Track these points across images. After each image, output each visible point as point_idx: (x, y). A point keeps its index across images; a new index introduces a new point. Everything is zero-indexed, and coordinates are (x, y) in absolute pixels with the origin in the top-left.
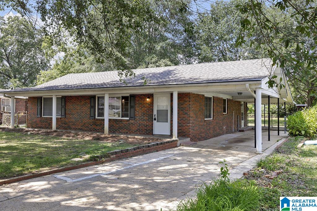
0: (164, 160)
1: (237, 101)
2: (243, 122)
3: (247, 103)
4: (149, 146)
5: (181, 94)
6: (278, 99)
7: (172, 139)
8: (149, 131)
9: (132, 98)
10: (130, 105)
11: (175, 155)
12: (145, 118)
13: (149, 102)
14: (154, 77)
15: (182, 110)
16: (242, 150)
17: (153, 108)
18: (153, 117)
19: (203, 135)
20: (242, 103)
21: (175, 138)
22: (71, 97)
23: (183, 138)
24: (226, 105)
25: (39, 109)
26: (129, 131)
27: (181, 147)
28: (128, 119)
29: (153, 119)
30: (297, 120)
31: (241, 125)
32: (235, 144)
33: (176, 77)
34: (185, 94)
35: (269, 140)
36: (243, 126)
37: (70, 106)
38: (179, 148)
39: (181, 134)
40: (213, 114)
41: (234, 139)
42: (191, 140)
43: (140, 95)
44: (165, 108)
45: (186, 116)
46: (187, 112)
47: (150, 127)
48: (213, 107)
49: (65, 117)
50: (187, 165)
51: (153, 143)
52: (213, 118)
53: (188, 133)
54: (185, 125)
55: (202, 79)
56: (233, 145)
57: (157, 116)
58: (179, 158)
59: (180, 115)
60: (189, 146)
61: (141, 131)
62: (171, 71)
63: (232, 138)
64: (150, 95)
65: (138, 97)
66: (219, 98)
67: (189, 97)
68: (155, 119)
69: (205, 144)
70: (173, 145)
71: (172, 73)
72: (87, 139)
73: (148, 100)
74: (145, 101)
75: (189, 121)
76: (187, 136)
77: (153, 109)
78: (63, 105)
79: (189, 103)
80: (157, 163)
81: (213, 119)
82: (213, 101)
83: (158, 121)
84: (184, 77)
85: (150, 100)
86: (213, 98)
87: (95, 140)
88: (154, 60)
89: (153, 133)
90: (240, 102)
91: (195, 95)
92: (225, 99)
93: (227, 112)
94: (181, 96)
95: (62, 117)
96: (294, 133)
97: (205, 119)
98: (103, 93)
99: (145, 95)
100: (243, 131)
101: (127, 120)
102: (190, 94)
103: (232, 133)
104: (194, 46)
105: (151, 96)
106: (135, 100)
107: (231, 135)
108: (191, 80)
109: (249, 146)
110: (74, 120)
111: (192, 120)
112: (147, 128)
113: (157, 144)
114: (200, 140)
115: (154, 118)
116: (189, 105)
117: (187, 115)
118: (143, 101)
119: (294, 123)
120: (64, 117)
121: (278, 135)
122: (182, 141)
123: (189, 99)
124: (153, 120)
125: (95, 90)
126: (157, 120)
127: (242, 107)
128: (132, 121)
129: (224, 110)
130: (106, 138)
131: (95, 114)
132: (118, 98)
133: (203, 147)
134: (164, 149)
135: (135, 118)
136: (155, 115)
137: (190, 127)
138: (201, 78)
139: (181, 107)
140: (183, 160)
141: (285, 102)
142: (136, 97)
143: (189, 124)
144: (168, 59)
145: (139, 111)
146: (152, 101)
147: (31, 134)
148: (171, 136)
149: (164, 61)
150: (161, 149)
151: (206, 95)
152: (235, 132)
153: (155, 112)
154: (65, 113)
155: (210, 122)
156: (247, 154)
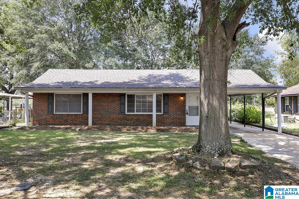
8: (182, 123)
9: (166, 97)
10: (164, 102)
12: (179, 113)
13: (183, 100)
18: (185, 112)
25: (50, 106)
26: (163, 124)
28: (162, 114)
57: (189, 111)
64: (183, 95)
65: (172, 96)
68: (187, 114)
73: (181, 98)
77: (185, 105)
89: (185, 124)
95: (85, 113)
118: (177, 99)
126: (189, 114)
128: (165, 116)
135: (169, 113)
142: (169, 96)
153: (187, 108)
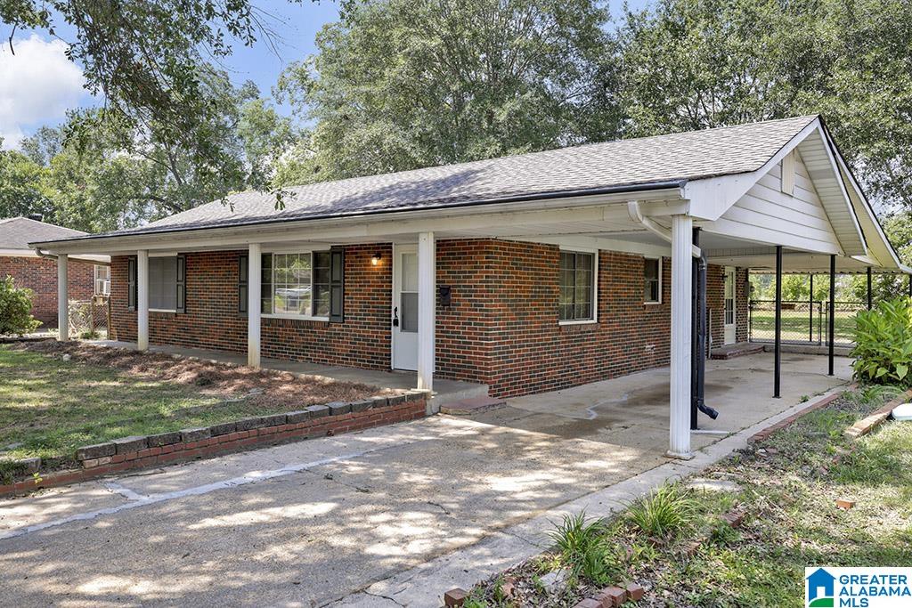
2: (730, 328)
3: (747, 270)
5: (465, 244)
6: (833, 257)
8: (378, 358)
9: (337, 257)
10: (332, 278)
12: (371, 319)
13: (380, 269)
15: (467, 296)
17: (391, 286)
18: (390, 316)
19: (554, 373)
20: (729, 270)
21: (423, 386)
22: (197, 255)
23: (469, 384)
24: (657, 278)
25: (131, 290)
26: (327, 359)
27: (437, 419)
28: (326, 319)
29: (390, 320)
31: (719, 339)
34: (476, 243)
35: (777, 394)
36: (729, 340)
37: (194, 281)
40: (600, 308)
42: (493, 393)
43: (356, 249)
45: (478, 315)
46: (481, 301)
47: (382, 346)
48: (599, 285)
49: (185, 313)
52: (598, 319)
53: (483, 369)
54: (475, 344)
57: (403, 313)
59: (462, 309)
60: (469, 415)
61: (358, 356)
64: (383, 248)
65: (352, 253)
66: (627, 256)
67: (488, 253)
68: (396, 323)
71: (470, 178)
72: (183, 379)
73: (375, 261)
74: (369, 265)
75: (488, 330)
76: (480, 378)
77: (391, 291)
78: (180, 278)
79: (488, 272)
81: (599, 322)
82: (599, 266)
83: (403, 328)
85: (380, 262)
86: (600, 254)
87: (197, 384)
89: (390, 364)
90: (717, 268)
91: (513, 245)
92: (656, 257)
93: (663, 300)
95: (179, 311)
96: (871, 373)
97: (560, 323)
98: (243, 241)
99: (369, 248)
101: (325, 322)
102: (488, 243)
105: (383, 250)
106: (345, 262)
110: (203, 321)
111: (496, 328)
112: (375, 349)
113: (331, 411)
115: (393, 317)
116: (487, 277)
117: (480, 310)
118: (365, 265)
120: (182, 311)
121: (831, 373)
122: (449, 396)
123: (487, 258)
124: (390, 325)
126: (403, 324)
127: (729, 284)
128: (336, 328)
129: (648, 290)
130: (228, 380)
132: (303, 257)
135: (344, 318)
136: (396, 310)
137: (491, 349)
139: (464, 286)
141: (869, 268)
142: (345, 253)
143: (487, 339)
145: (356, 297)
146: (386, 265)
150: (348, 426)
151: (567, 245)
153: (396, 302)
154: (186, 301)
155: (581, 333)
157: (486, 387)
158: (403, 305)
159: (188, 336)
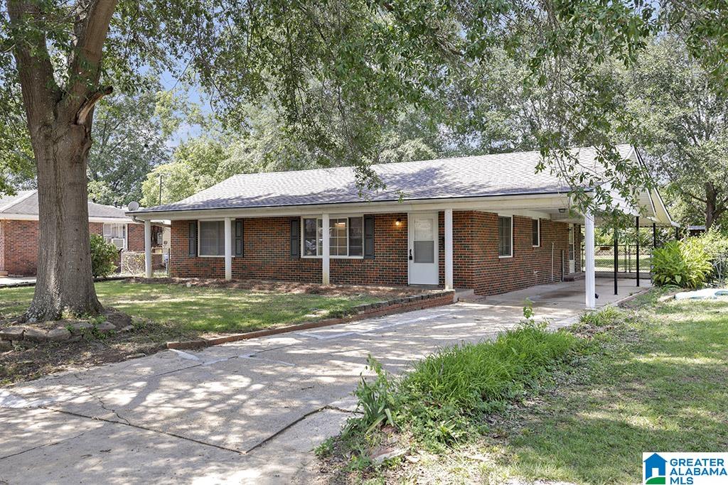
0: (438, 319)
1: (561, 223)
2: (572, 263)
3: (580, 226)
4: (410, 300)
6: (637, 218)
7: (444, 291)
8: (400, 279)
9: (369, 220)
10: (365, 233)
11: (453, 313)
12: (394, 256)
13: (400, 228)
14: (405, 181)
16: (563, 307)
17: (407, 238)
18: (407, 254)
19: (497, 285)
20: (571, 226)
21: (449, 287)
22: (253, 219)
23: (462, 289)
24: (538, 231)
25: (192, 244)
26: (364, 280)
27: (460, 304)
28: (362, 258)
29: (407, 257)
30: (669, 257)
31: (567, 269)
32: (553, 299)
33: (446, 181)
34: (464, 213)
35: (616, 293)
36: (572, 270)
37: (251, 237)
38: (456, 304)
39: (460, 283)
40: (514, 249)
41: (555, 292)
42: (477, 293)
43: (383, 216)
44: (428, 238)
45: (466, 252)
46: (467, 244)
47: (402, 272)
48: (514, 235)
49: (243, 257)
50: (475, 324)
51: (415, 296)
52: (514, 255)
53: (470, 280)
54: (465, 267)
55: (493, 186)
56: (549, 301)
57: (415, 253)
58: (459, 317)
60: (474, 302)
62: (436, 169)
63: (549, 290)
65: (380, 219)
66: (525, 219)
67: (472, 218)
68: (411, 258)
69: (500, 300)
70: (446, 300)
71: (437, 174)
72: (297, 292)
73: (397, 223)
74: (393, 226)
75: (472, 260)
76: (468, 285)
77: (407, 240)
78: (239, 235)
79: (472, 228)
80: (428, 321)
81: (514, 257)
82: (514, 224)
83: (415, 262)
84: (461, 183)
85: (401, 224)
86: (514, 218)
87: (311, 293)
88: (392, 141)
89: (407, 281)
90: (566, 224)
91: (482, 214)
92: (537, 219)
93: (540, 244)
94: (457, 215)
95: (238, 256)
96: (662, 281)
97: (499, 257)
98: (320, 212)
99: (393, 216)
100: (571, 280)
101: (360, 260)
102: (472, 213)
103: (550, 282)
104: (473, 109)
105: (402, 217)
106: (375, 224)
107: (549, 286)
108: (474, 188)
109: (576, 302)
110: (259, 262)
112: (397, 274)
113: (422, 297)
114: (491, 294)
115: (409, 255)
117: (468, 249)
118: (389, 226)
119: (662, 261)
120: (241, 256)
121: (638, 285)
122: (460, 293)
123: (471, 221)
124: (407, 259)
125: (305, 209)
126: (415, 258)
127: (571, 235)
128: (368, 262)
129: (533, 238)
130: (327, 290)
131: (300, 249)
132: (341, 221)
133: (498, 304)
134: (433, 306)
135: (374, 256)
136: (411, 250)
137: (474, 270)
138: (492, 184)
140: (468, 319)
141: (654, 224)
142: (375, 219)
143: (472, 265)
144: (421, 139)
145: (381, 246)
146: (404, 225)
147: (192, 286)
148: (442, 285)
149: (413, 143)
150: (428, 305)
151: (501, 214)
152: (556, 281)
153: (411, 246)
154: (244, 249)
155: (507, 263)
156: (569, 311)
157: (473, 290)
158: (415, 249)
159: (246, 272)
